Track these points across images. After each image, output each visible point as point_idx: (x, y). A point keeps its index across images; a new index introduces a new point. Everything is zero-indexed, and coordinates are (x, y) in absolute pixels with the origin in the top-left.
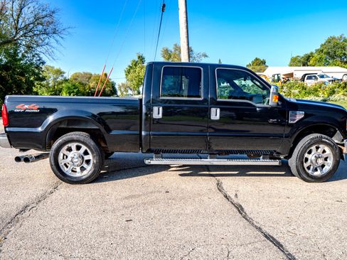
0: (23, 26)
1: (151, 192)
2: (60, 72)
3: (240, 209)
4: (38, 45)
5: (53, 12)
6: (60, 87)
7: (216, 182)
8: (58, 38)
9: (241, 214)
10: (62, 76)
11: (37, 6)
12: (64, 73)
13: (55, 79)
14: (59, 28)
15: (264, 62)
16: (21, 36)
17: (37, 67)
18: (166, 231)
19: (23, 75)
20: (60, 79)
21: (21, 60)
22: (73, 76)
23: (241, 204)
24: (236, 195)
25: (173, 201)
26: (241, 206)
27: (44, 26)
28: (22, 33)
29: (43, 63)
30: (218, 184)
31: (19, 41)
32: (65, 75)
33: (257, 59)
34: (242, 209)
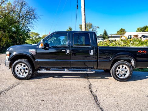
0: (22, 16)
1: (58, 88)
2: (37, 35)
3: (95, 98)
4: (27, 24)
5: (34, 10)
6: (37, 40)
7: (89, 84)
8: (36, 20)
9: (95, 100)
10: (38, 36)
11: (27, 7)
12: (39, 35)
13: (35, 37)
14: (36, 16)
15: (124, 30)
16: (21, 20)
17: (27, 32)
18: (56, 107)
19: (22, 36)
20: (38, 37)
21: (21, 29)
22: (43, 36)
23: (97, 95)
24: (96, 91)
25: (66, 93)
26: (97, 96)
27: (30, 15)
28: (21, 18)
29: (30, 31)
30: (90, 85)
31: (20, 22)
32: (40, 36)
33: (121, 29)
34: (97, 98)
